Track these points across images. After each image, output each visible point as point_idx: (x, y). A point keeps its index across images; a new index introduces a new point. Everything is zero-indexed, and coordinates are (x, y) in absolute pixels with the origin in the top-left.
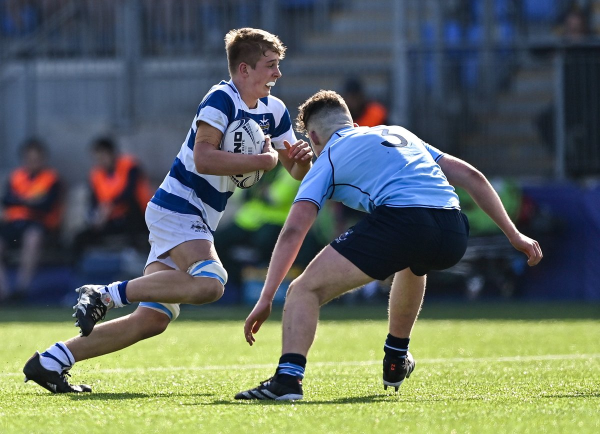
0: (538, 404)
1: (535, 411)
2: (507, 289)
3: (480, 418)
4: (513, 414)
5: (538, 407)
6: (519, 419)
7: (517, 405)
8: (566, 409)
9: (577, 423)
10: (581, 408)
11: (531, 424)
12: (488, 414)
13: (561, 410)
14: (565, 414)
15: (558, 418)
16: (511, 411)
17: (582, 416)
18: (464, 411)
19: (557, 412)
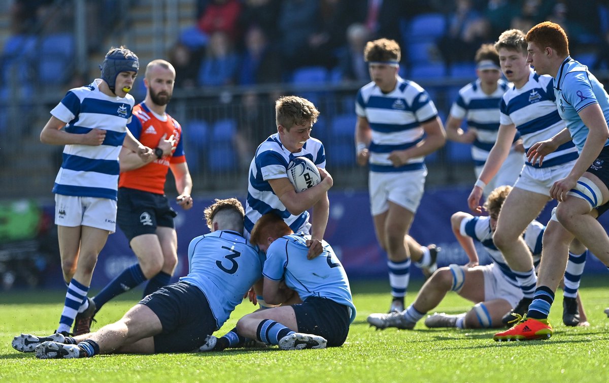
0: (60, 365)
1: (59, 370)
2: (32, 280)
3: (18, 376)
4: (43, 373)
5: (60, 367)
6: (47, 377)
7: (45, 367)
8: (81, 368)
9: (90, 378)
10: (92, 368)
11: (56, 380)
12: (24, 373)
13: (78, 369)
14: (81, 372)
15: (76, 375)
16: (41, 371)
17: (93, 373)
18: (6, 372)
19: (75, 371)
